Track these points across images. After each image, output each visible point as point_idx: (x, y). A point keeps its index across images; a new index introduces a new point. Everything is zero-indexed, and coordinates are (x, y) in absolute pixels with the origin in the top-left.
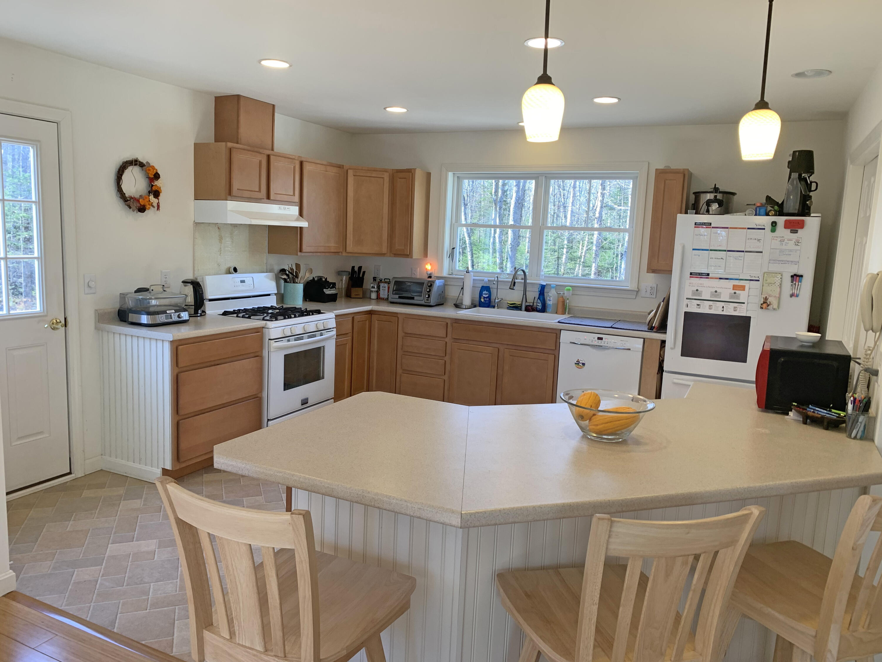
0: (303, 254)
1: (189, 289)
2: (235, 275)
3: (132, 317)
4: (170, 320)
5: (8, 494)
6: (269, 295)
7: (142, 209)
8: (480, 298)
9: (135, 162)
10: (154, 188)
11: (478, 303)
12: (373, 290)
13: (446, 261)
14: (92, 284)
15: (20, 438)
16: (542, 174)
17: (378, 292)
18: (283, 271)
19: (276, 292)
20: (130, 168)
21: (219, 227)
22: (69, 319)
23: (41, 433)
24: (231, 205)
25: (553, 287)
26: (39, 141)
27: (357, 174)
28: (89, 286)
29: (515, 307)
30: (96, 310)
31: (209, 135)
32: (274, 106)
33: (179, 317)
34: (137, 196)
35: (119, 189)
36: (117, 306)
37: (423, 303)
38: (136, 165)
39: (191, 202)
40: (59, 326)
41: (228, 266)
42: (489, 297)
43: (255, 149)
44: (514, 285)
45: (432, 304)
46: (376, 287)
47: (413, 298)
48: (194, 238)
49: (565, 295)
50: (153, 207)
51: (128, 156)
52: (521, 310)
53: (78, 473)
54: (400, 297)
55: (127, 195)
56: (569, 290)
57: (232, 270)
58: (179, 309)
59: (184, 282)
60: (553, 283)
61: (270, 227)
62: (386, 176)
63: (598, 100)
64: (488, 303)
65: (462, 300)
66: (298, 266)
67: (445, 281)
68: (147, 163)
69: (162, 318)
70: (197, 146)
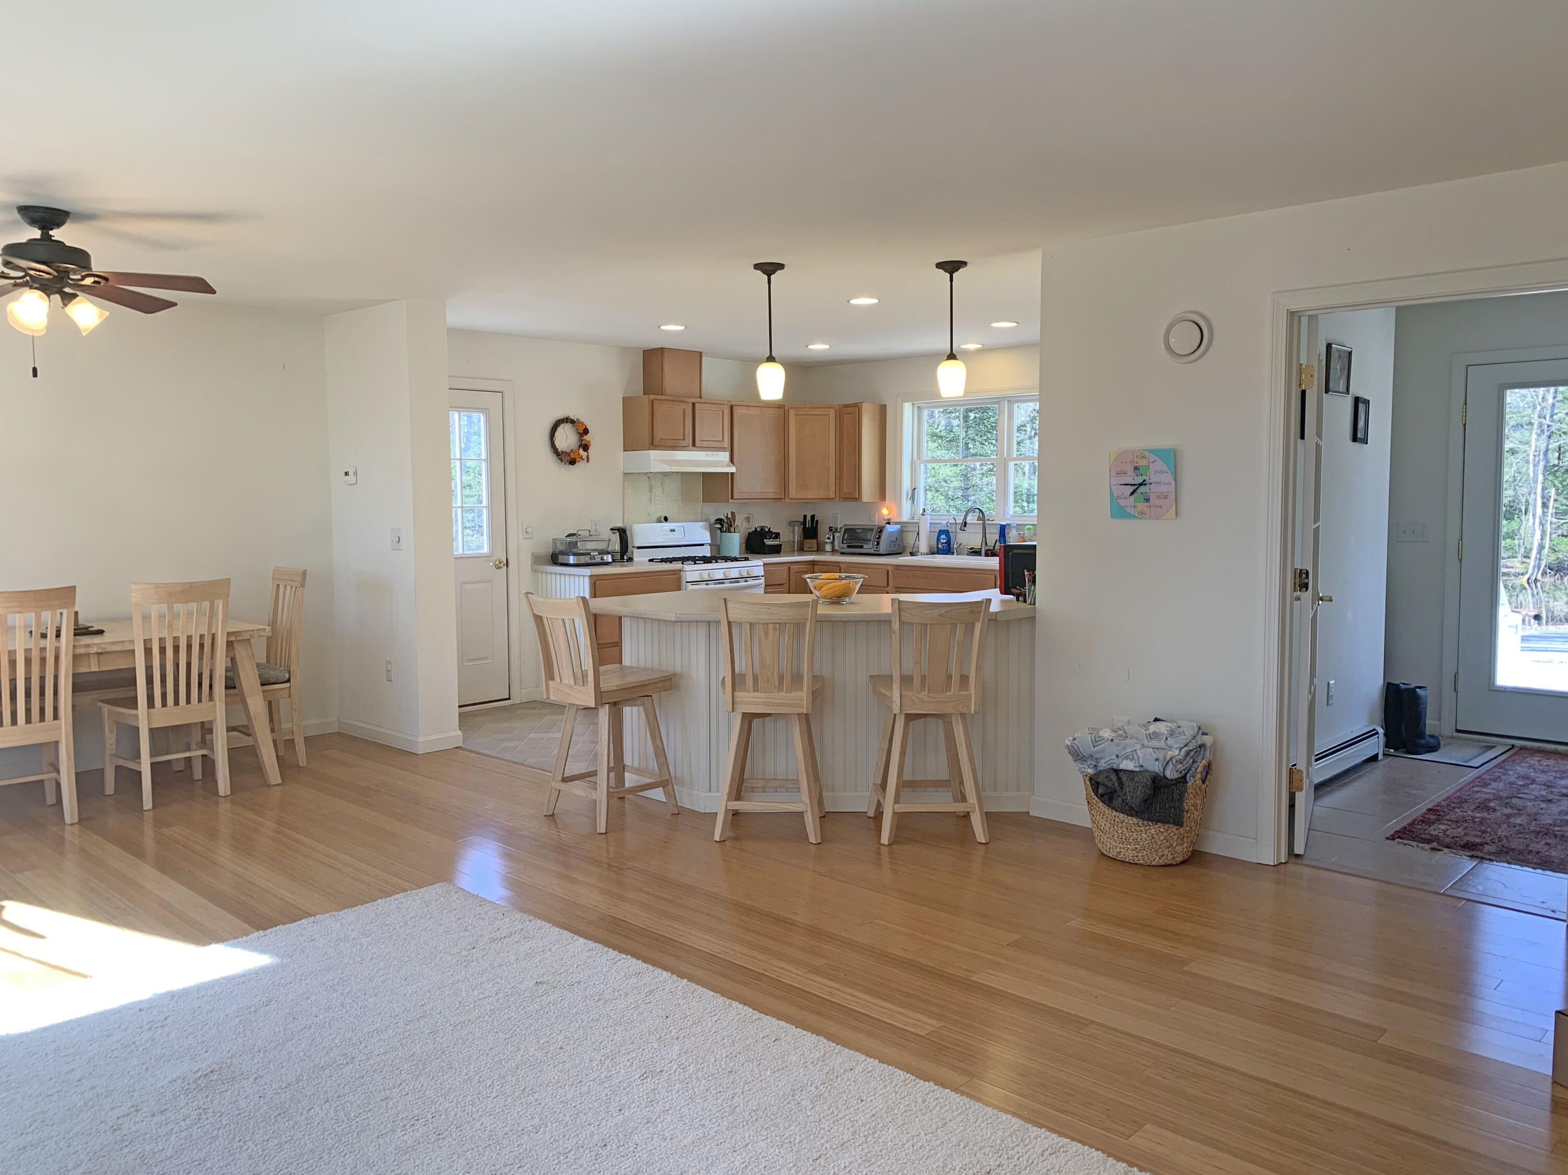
0: (735, 501)
1: (616, 537)
2: (665, 524)
3: (561, 559)
4: (593, 561)
5: (460, 707)
6: (702, 545)
7: (573, 462)
8: (938, 544)
9: (567, 420)
10: (583, 443)
11: (936, 550)
12: (828, 541)
13: (906, 505)
14: (529, 530)
15: (470, 660)
16: (1003, 398)
17: (833, 543)
18: (720, 521)
19: (710, 542)
20: (562, 425)
21: (649, 476)
22: (510, 561)
23: (486, 658)
24: (654, 454)
25: (1014, 527)
26: (488, 409)
27: (800, 413)
28: (526, 532)
29: (975, 552)
30: (532, 554)
31: (638, 388)
32: (701, 353)
33: (602, 559)
34: (568, 451)
35: (553, 446)
36: (551, 551)
37: (872, 551)
38: (567, 422)
39: (621, 453)
40: (502, 565)
41: (660, 515)
42: (949, 542)
43: (678, 400)
44: (965, 526)
45: (881, 552)
46: (831, 537)
47: (861, 547)
48: (624, 488)
49: (1026, 535)
50: (583, 459)
51: (560, 415)
52: (981, 555)
53: (515, 700)
54: (849, 547)
55: (559, 450)
56: (1030, 529)
57: (662, 519)
58: (603, 552)
59: (611, 529)
60: (1014, 522)
61: (704, 474)
62: (832, 413)
63: (995, 325)
64: (947, 550)
65: (918, 548)
66: (733, 514)
67: (902, 527)
68: (577, 419)
69: (586, 559)
70: (626, 400)
